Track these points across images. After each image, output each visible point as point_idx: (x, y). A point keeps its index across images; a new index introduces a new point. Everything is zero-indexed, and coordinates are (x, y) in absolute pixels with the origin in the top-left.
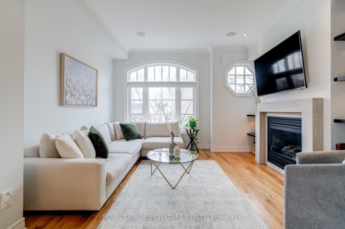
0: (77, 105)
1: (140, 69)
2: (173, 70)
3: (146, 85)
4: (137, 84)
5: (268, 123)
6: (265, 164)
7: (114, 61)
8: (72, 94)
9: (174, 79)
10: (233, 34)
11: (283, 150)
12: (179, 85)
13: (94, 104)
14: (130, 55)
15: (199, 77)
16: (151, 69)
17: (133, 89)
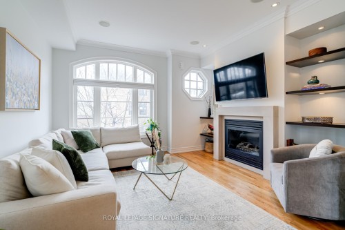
0: (20, 109)
1: (90, 64)
2: (130, 69)
3: (97, 83)
4: (85, 82)
5: (226, 124)
6: (222, 160)
7: (54, 50)
8: (13, 93)
9: (130, 80)
10: (197, 43)
11: (238, 146)
12: (135, 86)
13: (36, 106)
14: (77, 45)
15: (157, 79)
16: (103, 66)
17: (81, 88)
